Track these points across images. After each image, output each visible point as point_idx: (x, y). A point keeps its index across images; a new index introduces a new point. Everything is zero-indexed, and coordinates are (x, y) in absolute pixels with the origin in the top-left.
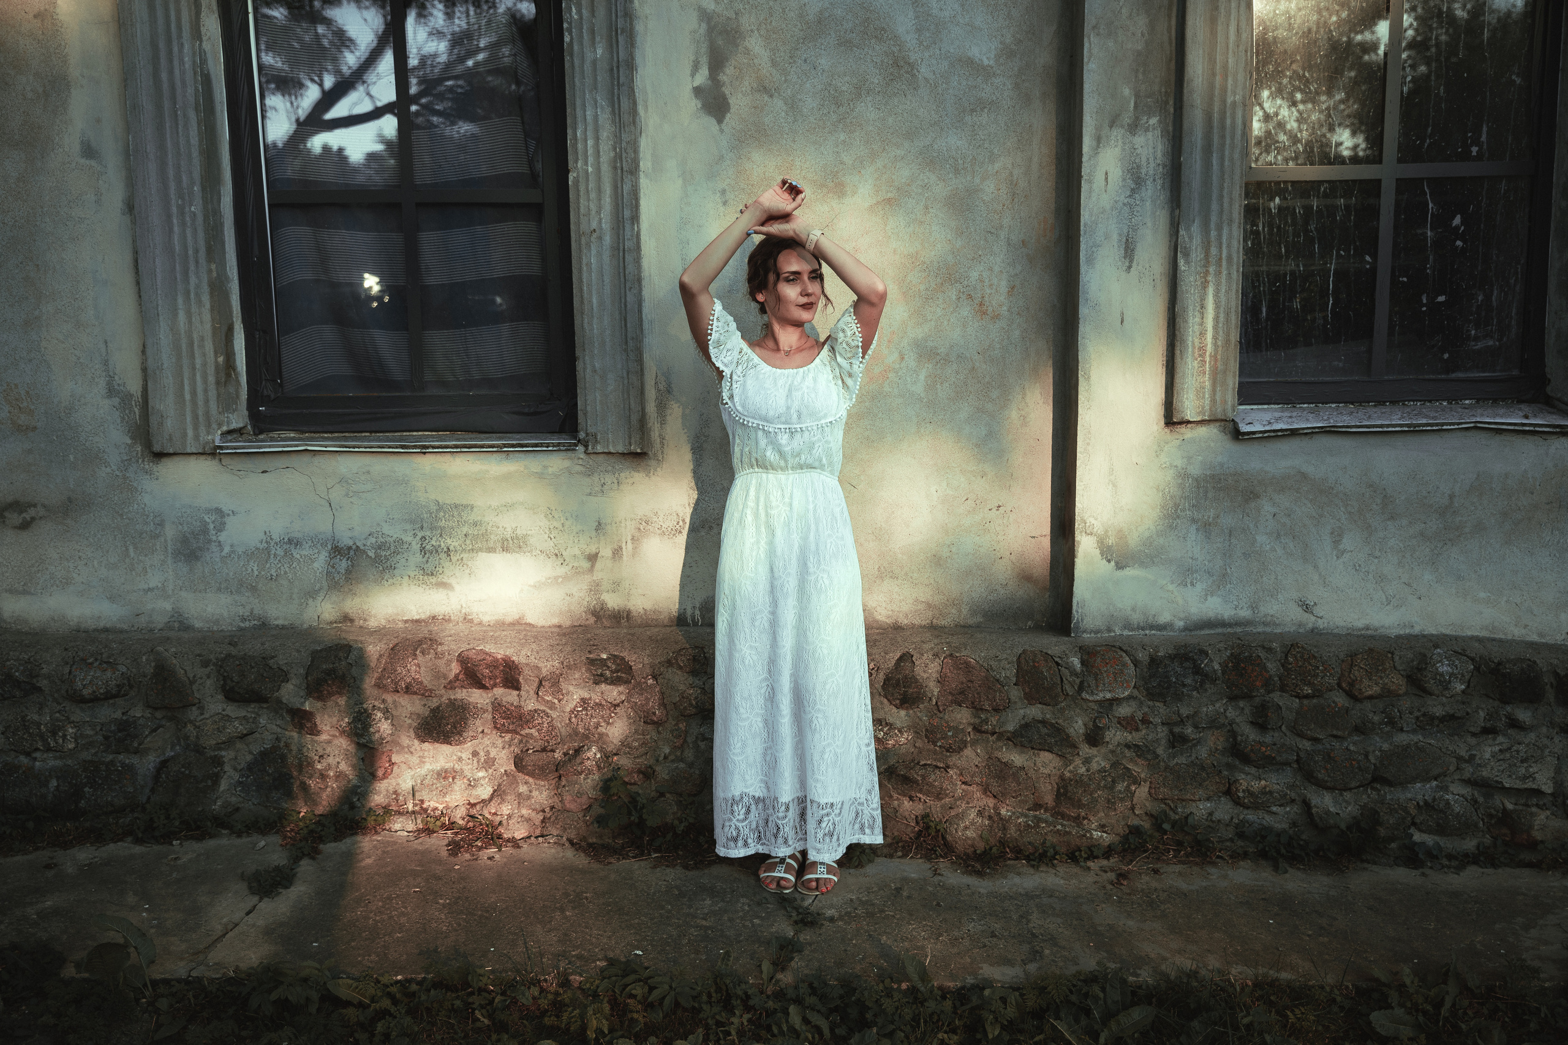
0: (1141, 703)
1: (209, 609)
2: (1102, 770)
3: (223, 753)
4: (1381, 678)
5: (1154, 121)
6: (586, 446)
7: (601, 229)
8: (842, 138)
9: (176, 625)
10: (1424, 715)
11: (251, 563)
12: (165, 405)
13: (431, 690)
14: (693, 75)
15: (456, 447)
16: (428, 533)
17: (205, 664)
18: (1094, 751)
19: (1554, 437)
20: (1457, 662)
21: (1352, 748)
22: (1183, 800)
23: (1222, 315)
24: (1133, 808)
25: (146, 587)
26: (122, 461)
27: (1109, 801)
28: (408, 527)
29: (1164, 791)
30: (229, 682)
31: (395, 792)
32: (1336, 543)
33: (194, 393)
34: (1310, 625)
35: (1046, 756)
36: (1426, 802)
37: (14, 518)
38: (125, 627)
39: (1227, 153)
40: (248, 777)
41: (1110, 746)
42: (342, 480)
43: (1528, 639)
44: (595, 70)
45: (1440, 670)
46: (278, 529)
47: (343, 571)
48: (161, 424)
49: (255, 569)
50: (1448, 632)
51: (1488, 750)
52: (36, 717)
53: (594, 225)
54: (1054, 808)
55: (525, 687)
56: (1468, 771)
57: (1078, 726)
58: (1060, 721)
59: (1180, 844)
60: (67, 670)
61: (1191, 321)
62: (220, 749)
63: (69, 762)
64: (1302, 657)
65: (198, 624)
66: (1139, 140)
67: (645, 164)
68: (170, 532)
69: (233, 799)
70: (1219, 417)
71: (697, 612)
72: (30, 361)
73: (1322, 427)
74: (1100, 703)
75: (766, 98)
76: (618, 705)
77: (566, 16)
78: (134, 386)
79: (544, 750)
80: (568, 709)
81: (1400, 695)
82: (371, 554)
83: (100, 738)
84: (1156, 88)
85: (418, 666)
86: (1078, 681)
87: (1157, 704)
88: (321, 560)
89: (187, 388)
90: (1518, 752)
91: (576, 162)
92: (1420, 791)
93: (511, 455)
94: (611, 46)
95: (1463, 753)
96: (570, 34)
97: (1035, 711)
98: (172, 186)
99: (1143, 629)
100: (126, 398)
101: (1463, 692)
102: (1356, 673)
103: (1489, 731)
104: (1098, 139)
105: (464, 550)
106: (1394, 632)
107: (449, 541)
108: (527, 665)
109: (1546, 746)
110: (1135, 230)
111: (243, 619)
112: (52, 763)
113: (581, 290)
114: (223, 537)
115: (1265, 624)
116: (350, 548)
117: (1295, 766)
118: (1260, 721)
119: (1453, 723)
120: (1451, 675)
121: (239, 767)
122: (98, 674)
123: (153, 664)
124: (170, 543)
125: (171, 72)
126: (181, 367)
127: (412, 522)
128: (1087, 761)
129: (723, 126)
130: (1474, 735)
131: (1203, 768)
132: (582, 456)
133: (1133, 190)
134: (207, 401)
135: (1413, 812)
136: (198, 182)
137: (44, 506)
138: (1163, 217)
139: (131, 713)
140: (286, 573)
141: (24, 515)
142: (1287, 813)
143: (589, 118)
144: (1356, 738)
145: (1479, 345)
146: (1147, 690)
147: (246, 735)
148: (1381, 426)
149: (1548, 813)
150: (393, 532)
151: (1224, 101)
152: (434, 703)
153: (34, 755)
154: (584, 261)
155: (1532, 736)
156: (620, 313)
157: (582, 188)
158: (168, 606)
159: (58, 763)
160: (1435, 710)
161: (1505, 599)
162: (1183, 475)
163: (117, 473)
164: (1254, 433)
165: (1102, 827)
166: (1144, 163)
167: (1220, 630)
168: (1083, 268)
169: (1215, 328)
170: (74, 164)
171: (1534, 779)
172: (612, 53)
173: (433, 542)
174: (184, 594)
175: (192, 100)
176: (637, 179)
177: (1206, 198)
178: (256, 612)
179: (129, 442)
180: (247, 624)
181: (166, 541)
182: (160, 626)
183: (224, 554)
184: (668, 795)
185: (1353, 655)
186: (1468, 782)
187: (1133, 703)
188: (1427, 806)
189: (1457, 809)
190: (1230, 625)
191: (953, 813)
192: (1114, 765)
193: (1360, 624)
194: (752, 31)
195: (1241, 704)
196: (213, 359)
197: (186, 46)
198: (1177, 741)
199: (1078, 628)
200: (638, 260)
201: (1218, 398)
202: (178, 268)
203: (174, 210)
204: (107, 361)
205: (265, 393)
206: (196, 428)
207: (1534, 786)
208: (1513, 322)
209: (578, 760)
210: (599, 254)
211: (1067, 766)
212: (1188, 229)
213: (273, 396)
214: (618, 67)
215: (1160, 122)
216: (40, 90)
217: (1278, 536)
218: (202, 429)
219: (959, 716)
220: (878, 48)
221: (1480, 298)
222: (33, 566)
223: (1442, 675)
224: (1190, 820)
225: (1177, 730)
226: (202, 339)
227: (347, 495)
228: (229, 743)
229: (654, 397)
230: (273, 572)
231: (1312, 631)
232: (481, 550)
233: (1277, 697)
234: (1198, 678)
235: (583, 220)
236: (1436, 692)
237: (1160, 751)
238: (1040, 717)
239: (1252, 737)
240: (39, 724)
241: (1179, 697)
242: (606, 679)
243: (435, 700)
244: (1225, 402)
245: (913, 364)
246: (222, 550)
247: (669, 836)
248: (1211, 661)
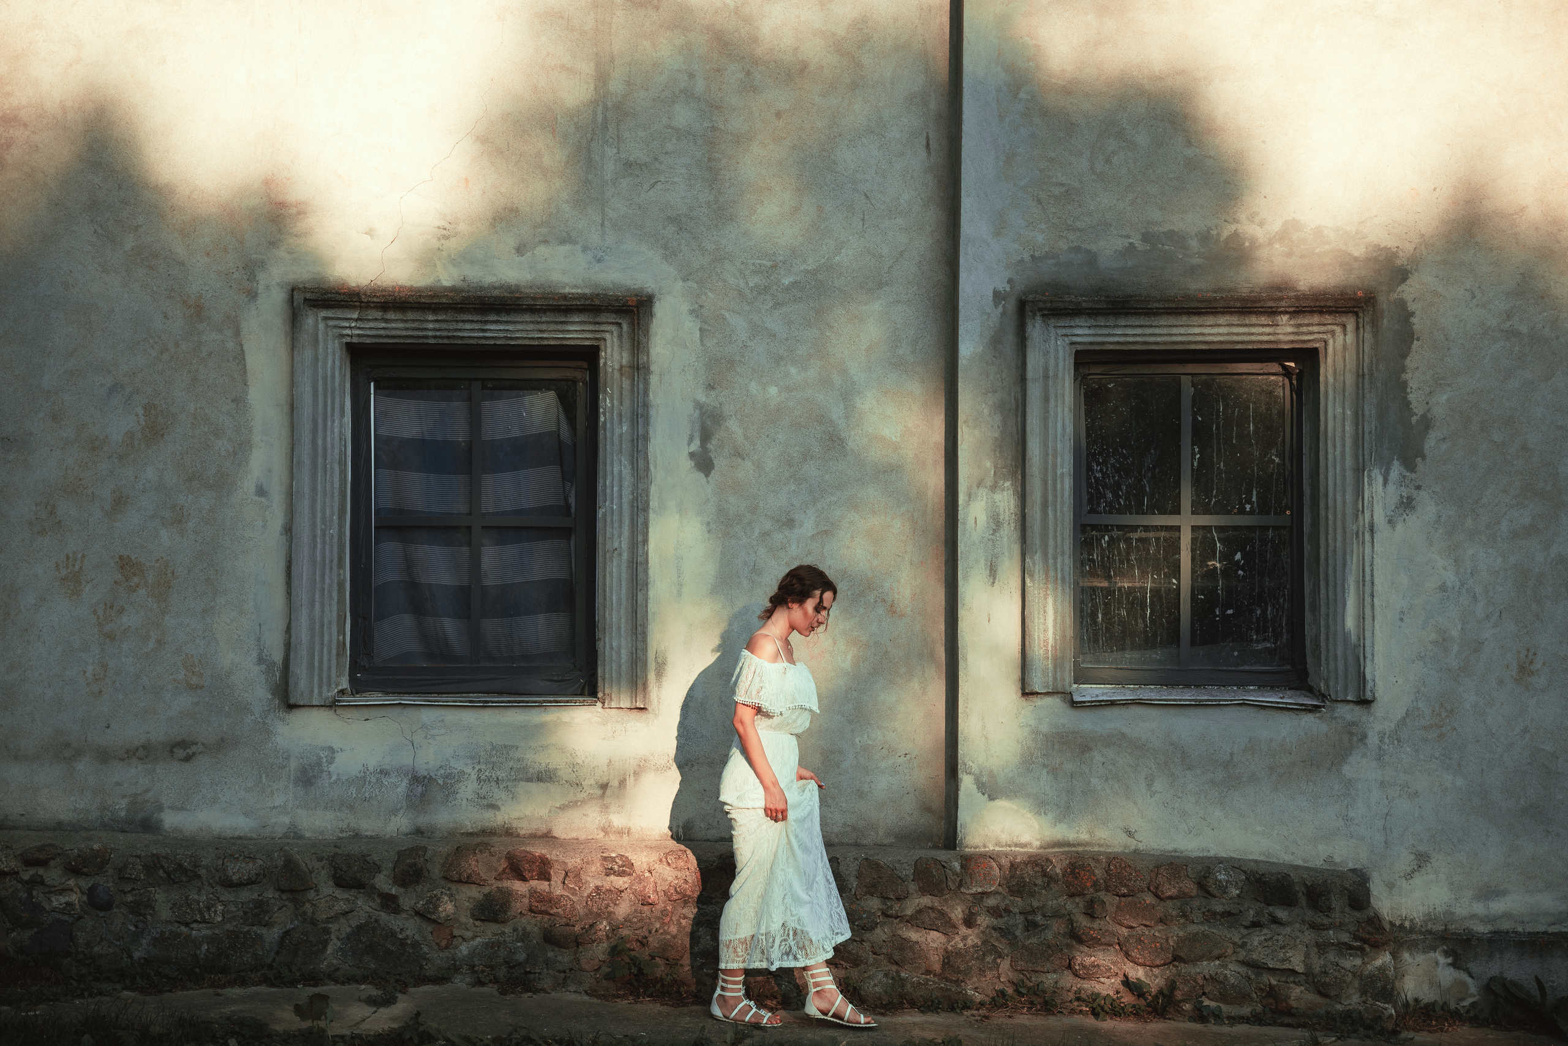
0: (1004, 897)
1: (317, 823)
2: (975, 946)
3: (330, 926)
4: (1178, 883)
5: (1008, 484)
6: (603, 703)
7: (621, 548)
8: (793, 488)
9: (292, 835)
10: (1208, 911)
11: (351, 788)
12: (300, 670)
13: (485, 880)
14: (689, 444)
15: (509, 702)
16: (484, 767)
17: (320, 859)
18: (970, 931)
19: (1303, 713)
20: (1231, 873)
21: (1157, 934)
22: (1036, 972)
23: (1059, 618)
24: (999, 977)
25: (272, 805)
26: (264, 711)
27: (980, 969)
28: (469, 761)
29: (1021, 964)
30: (339, 871)
31: (454, 959)
32: (1149, 786)
33: (321, 662)
34: (1133, 847)
35: (934, 934)
36: (1211, 976)
37: (180, 753)
38: (254, 836)
39: (1058, 507)
40: (347, 945)
41: (981, 928)
42: (424, 726)
43: (1295, 863)
44: (621, 441)
45: (1219, 877)
46: (373, 763)
47: (419, 795)
48: (296, 684)
49: (354, 792)
50: (1235, 856)
51: (1256, 939)
52: (196, 897)
53: (616, 545)
54: (940, 974)
55: (554, 878)
56: (1242, 954)
57: (957, 913)
58: (945, 908)
59: (1032, 1003)
60: (220, 862)
61: (1036, 621)
62: (329, 922)
63: (217, 932)
64: (1120, 866)
65: (308, 835)
66: (998, 497)
67: (653, 503)
68: (293, 764)
69: (335, 962)
70: (1060, 690)
71: (681, 830)
72: (204, 638)
73: (1133, 700)
74: (974, 895)
75: (740, 460)
76: (623, 891)
77: (601, 404)
78: (278, 657)
79: (567, 925)
80: (586, 895)
81: (1191, 897)
82: (440, 782)
83: (241, 913)
84: (1009, 462)
85: (477, 861)
86: (958, 879)
87: (1017, 899)
88: (403, 786)
89: (316, 658)
90: (1277, 940)
91: (605, 501)
92: (1208, 967)
93: (548, 708)
94: (633, 424)
95: (1237, 940)
96: (605, 415)
97: (926, 901)
98: (319, 515)
99: (1010, 846)
100: (271, 665)
101: (1238, 896)
102: (1160, 879)
103: (1256, 925)
104: (970, 495)
105: (509, 780)
106: (1195, 854)
107: (499, 773)
108: (557, 861)
109: (1298, 937)
110: (996, 558)
111: (342, 831)
112: (204, 932)
113: (605, 591)
114: (332, 768)
115: (1100, 845)
116: (425, 777)
117: (1117, 947)
118: (1089, 911)
119: (1230, 917)
120: (1227, 882)
121: (341, 937)
122: (243, 865)
123: (283, 859)
124: (292, 773)
125: (325, 439)
126: (314, 643)
127: (472, 758)
128: (964, 938)
129: (709, 478)
130: (1246, 927)
131: (1049, 946)
132: (600, 710)
133: (994, 530)
134: (329, 668)
135: (1201, 982)
136: (336, 514)
137: (203, 744)
138: (1016, 549)
139: (265, 895)
140: (376, 796)
141: (188, 751)
142: (1112, 983)
143: (615, 472)
144: (1161, 928)
145: (1260, 647)
146: (1009, 887)
147: (347, 913)
148: (1175, 700)
149: (1302, 988)
150: (458, 765)
151: (1055, 473)
152: (486, 890)
153: (192, 926)
154: (608, 570)
155: (1288, 930)
156: (632, 607)
157: (608, 520)
158: (287, 820)
159: (209, 932)
160: (1216, 907)
161: (1276, 832)
162: (1036, 732)
163: (259, 720)
164: (1084, 702)
165: (976, 989)
166: (1001, 511)
167: (1066, 849)
168: (961, 582)
169: (1055, 626)
170: (249, 501)
171: (1290, 961)
172: (633, 429)
173: (487, 774)
174: (299, 811)
175: (337, 457)
176: (648, 514)
177: (1044, 536)
178: (352, 825)
179: (270, 697)
180: (344, 835)
181: (290, 771)
182: (280, 835)
183: (332, 781)
184: (657, 959)
185: (1158, 867)
186: (1244, 963)
187: (999, 897)
188: (1213, 979)
189: (1232, 981)
190: (1074, 845)
191: (866, 975)
192: (984, 942)
193: (1170, 848)
194: (731, 416)
195: (1077, 900)
196: (336, 637)
197: (337, 421)
198: (1031, 926)
199: (961, 844)
200: (646, 570)
201: (1058, 676)
202: (318, 573)
203: (319, 532)
204: (259, 638)
205: (362, 664)
206: (320, 687)
207: (1290, 967)
208: (1284, 631)
209: (593, 931)
210: (619, 566)
211: (949, 942)
212: (1032, 558)
213: (367, 666)
214: (637, 439)
215: (1012, 485)
216: (231, 450)
217: (1107, 779)
218: (325, 688)
219: (871, 904)
220: (818, 428)
221: (1259, 612)
222: (190, 788)
223: (1220, 881)
224: (1040, 987)
225: (1030, 918)
226: (330, 623)
227: (426, 737)
228: (335, 918)
229: (654, 668)
230: (367, 795)
231: (1135, 851)
232: (522, 780)
233: (1102, 895)
234: (1046, 879)
235: (608, 542)
236: (1218, 895)
237: (1018, 933)
238: (930, 905)
239: (1084, 923)
240: (198, 902)
241: (1032, 894)
242: (615, 872)
243: (487, 888)
244: (1063, 680)
245: (843, 648)
246: (330, 778)
247: (658, 986)
248: (1055, 867)
